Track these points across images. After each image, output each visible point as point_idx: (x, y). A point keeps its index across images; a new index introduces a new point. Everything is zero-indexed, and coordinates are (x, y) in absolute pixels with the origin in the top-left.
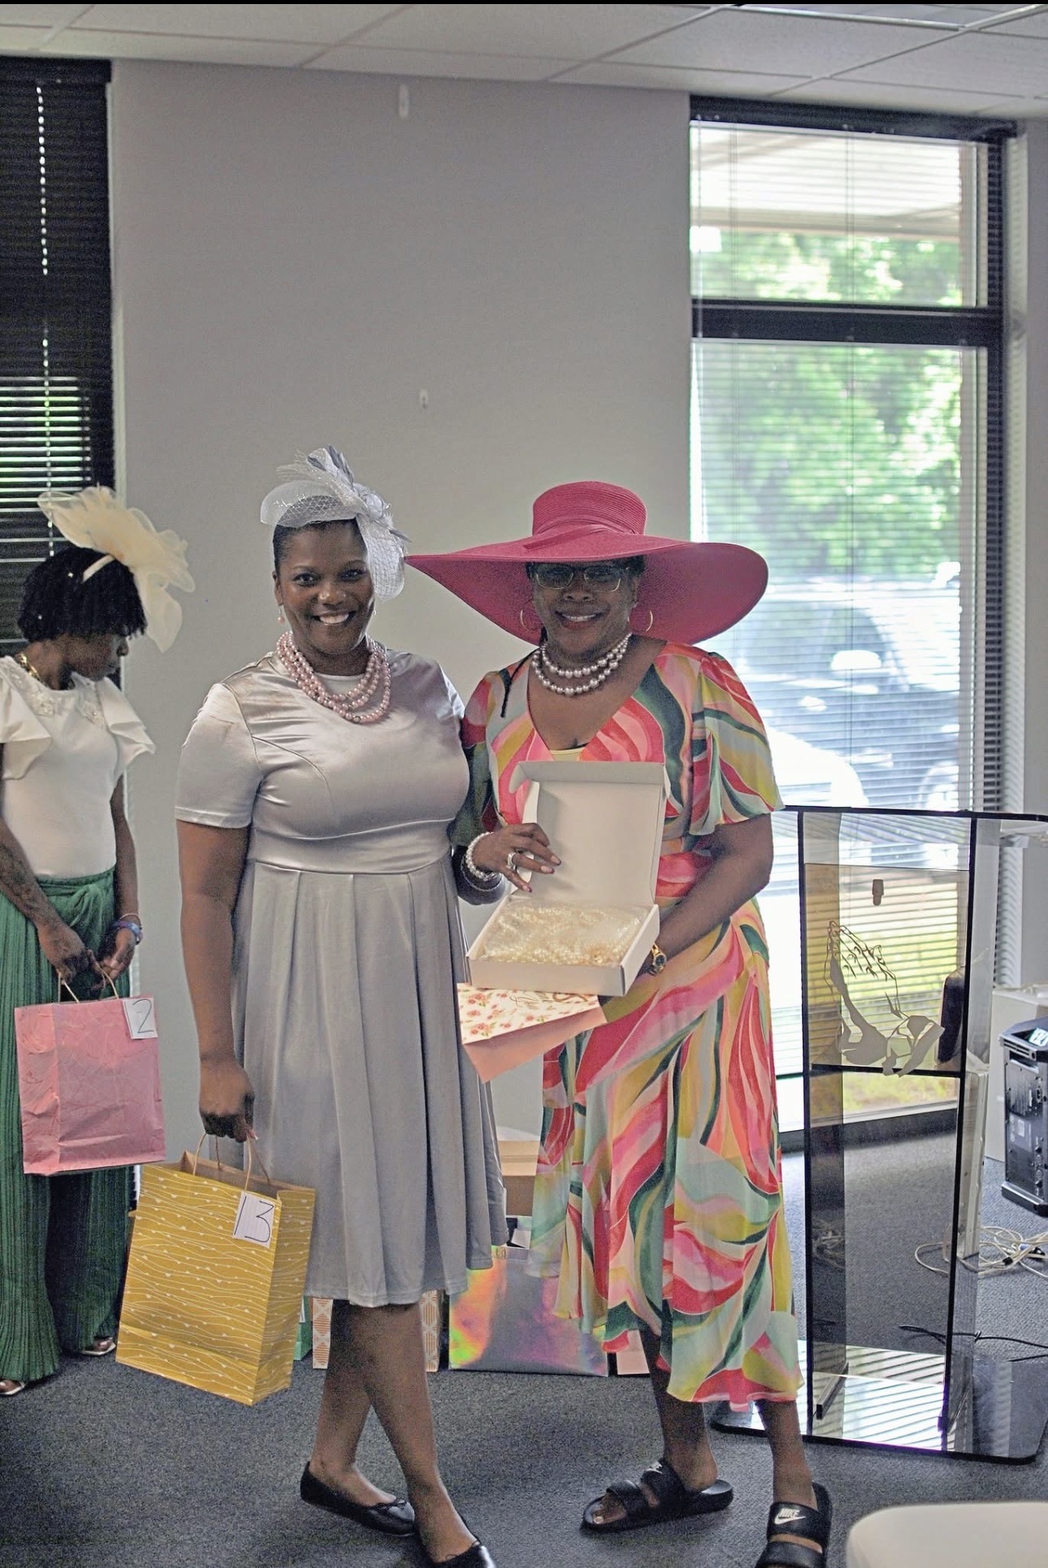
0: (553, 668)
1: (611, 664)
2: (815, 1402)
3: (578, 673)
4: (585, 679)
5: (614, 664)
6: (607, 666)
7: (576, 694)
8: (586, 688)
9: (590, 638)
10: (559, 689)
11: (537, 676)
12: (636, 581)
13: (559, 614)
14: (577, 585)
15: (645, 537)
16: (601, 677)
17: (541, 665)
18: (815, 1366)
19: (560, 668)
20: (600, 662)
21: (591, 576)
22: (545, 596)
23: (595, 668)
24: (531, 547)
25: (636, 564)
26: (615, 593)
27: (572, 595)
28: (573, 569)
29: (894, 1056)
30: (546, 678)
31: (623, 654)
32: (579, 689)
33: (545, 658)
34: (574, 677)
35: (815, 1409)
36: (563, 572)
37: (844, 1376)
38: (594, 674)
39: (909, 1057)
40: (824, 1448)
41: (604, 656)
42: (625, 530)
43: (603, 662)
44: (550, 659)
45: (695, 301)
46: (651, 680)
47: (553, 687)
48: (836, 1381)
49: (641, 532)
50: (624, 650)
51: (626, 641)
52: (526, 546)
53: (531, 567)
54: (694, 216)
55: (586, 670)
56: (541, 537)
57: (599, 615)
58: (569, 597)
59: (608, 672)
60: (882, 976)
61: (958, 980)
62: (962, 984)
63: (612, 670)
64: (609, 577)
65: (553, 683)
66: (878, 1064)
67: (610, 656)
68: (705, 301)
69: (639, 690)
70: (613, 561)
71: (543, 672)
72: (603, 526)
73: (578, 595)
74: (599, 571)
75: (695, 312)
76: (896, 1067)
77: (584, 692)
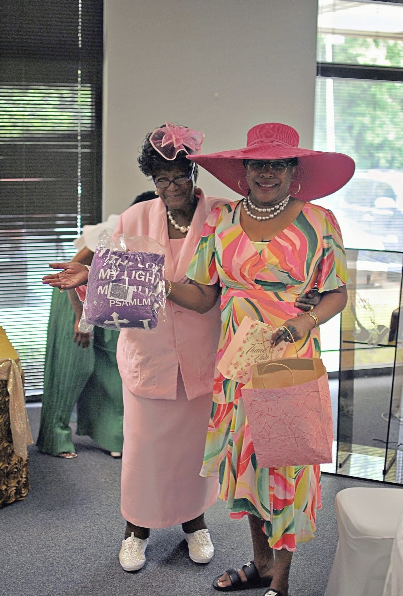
0: (253, 206)
1: (281, 208)
2: (339, 463)
3: (264, 210)
4: (267, 213)
5: (282, 208)
6: (279, 209)
7: (262, 220)
8: (267, 218)
9: (272, 196)
10: (254, 217)
11: (245, 209)
12: (294, 170)
13: (257, 183)
14: (267, 171)
15: (299, 149)
16: (276, 213)
17: (248, 204)
18: (339, 449)
19: (256, 207)
20: (275, 206)
21: (273, 166)
22: (251, 174)
23: (273, 209)
24: (245, 152)
25: (294, 162)
26: (284, 176)
27: (264, 175)
28: (265, 163)
29: (372, 339)
30: (249, 211)
31: (286, 204)
32: (264, 218)
33: (249, 201)
34: (262, 212)
35: (338, 465)
36: (260, 164)
37: (351, 453)
38: (272, 212)
39: (377, 339)
40: (340, 478)
41: (278, 204)
42: (290, 146)
43: (277, 207)
44: (252, 202)
45: (318, 63)
46: (301, 219)
47: (252, 215)
48: (347, 455)
49: (297, 146)
50: (287, 203)
51: (288, 198)
52: (243, 152)
53: (245, 162)
54: (319, 30)
55: (269, 210)
56: (250, 148)
57: (276, 185)
58: (263, 176)
59: (279, 211)
60: (369, 309)
61: (396, 313)
62: (397, 314)
63: (281, 211)
64: (281, 167)
65: (251, 214)
66: (366, 342)
67: (281, 204)
68: (322, 63)
69: (296, 221)
70: (284, 160)
71: (248, 208)
72: (279, 143)
73: (267, 175)
74: (277, 164)
75: (318, 67)
76: (373, 343)
77: (266, 220)
